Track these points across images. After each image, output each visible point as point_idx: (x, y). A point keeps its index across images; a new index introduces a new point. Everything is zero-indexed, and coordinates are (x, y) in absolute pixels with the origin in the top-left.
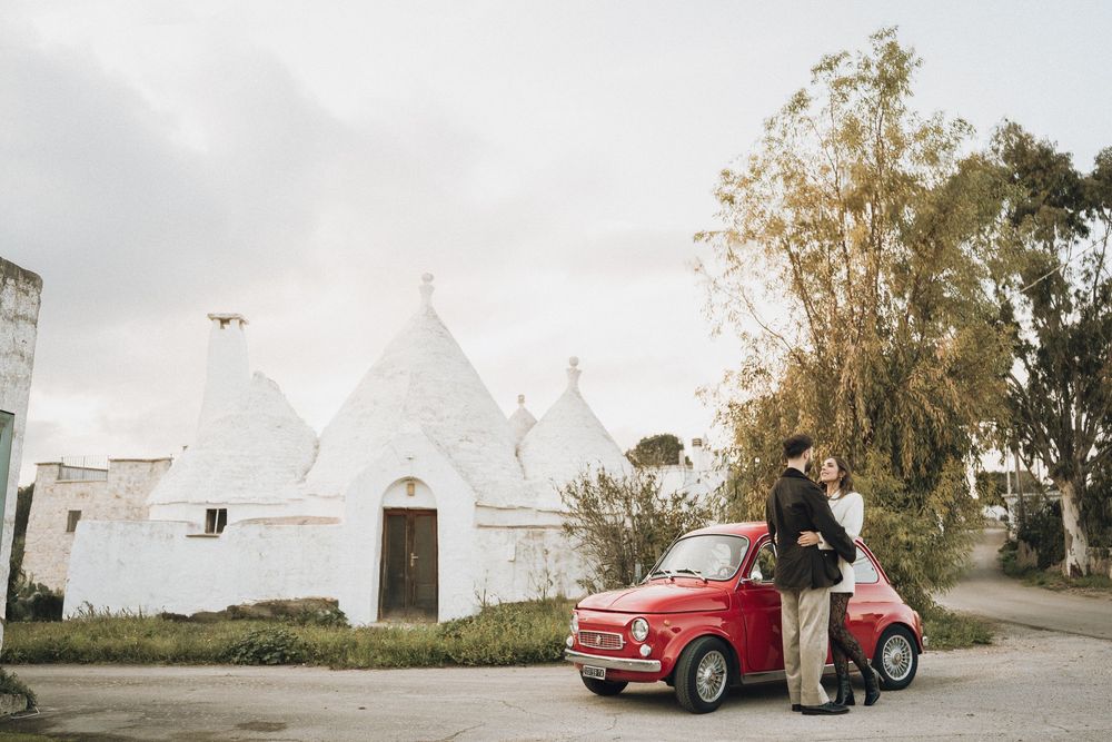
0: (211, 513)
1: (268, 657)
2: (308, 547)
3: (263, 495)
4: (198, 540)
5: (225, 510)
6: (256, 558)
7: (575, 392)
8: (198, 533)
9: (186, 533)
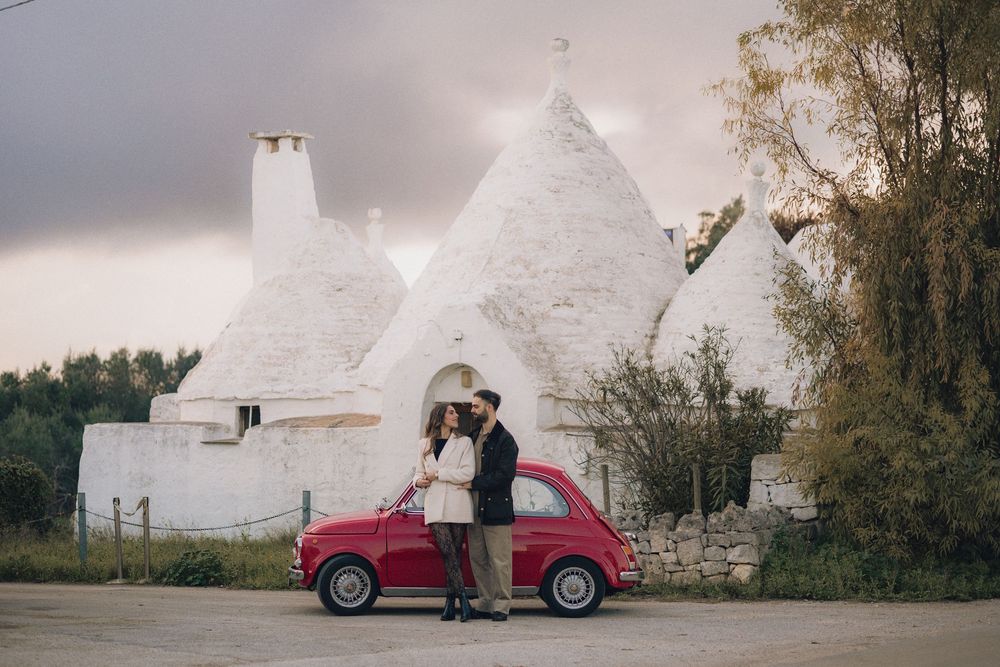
0: (244, 410)
1: (190, 578)
2: (339, 455)
3: (302, 387)
4: (216, 448)
5: (257, 407)
6: (280, 469)
7: (754, 218)
8: (213, 439)
9: (202, 439)
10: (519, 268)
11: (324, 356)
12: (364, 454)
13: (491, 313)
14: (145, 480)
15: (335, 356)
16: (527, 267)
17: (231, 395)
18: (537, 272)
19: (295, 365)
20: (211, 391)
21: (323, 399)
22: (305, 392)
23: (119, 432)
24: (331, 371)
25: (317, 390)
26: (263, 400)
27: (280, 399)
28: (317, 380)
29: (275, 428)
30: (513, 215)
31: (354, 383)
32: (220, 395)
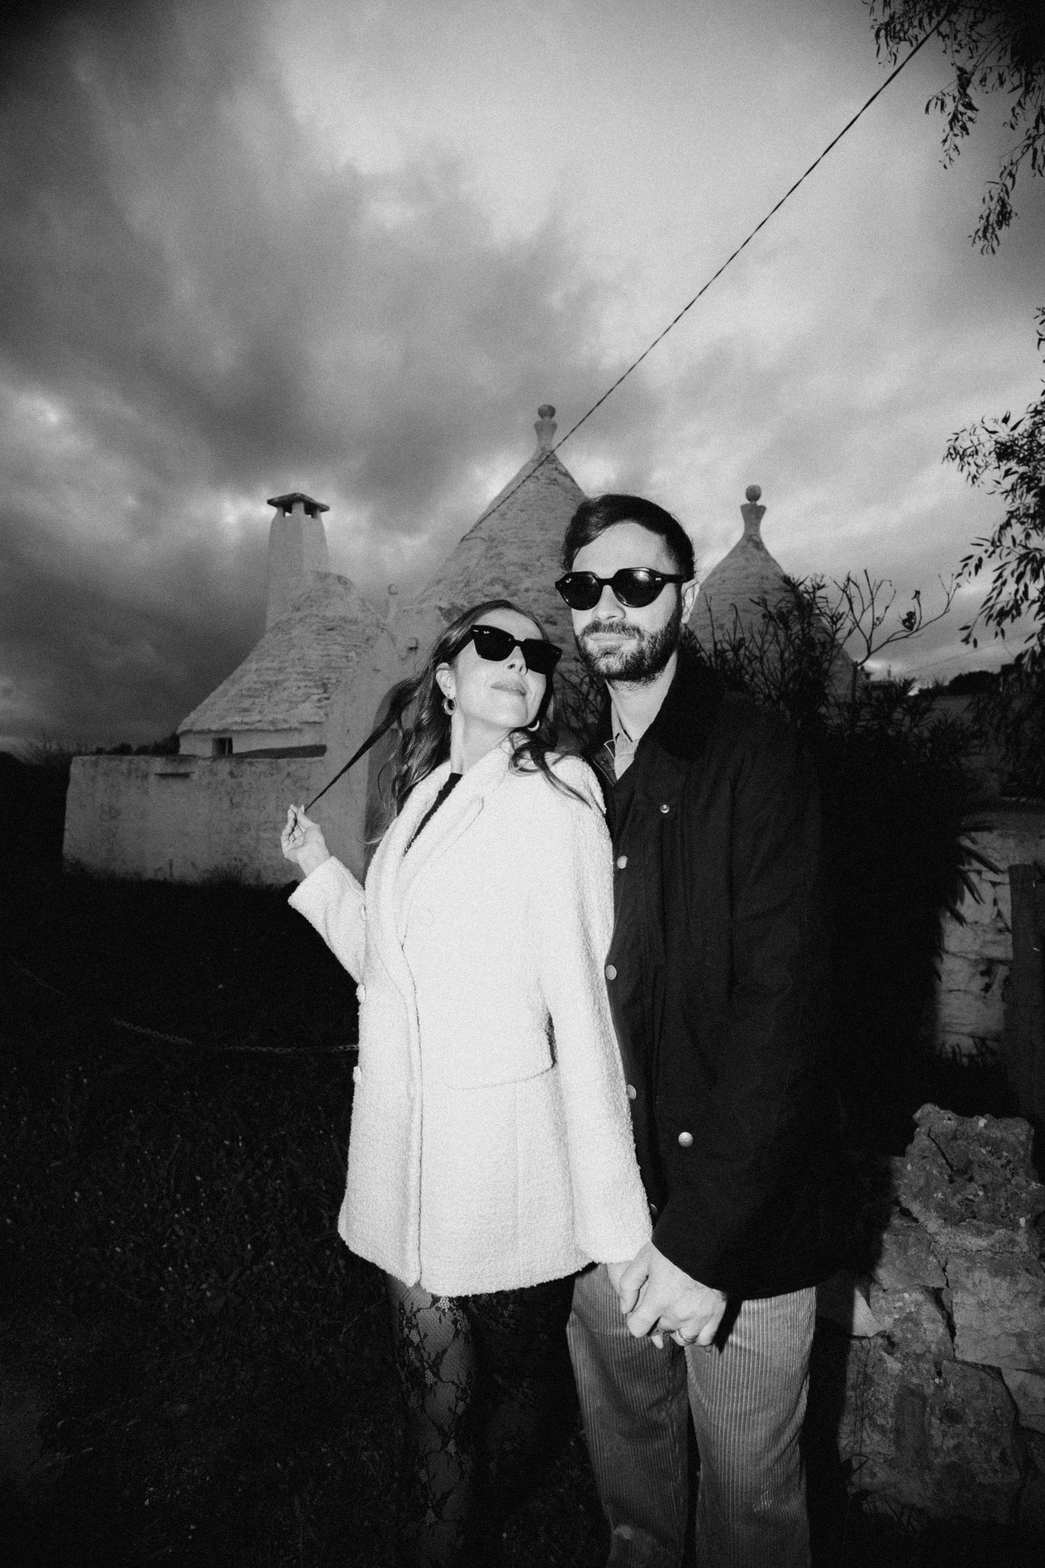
0: (221, 744)
3: (270, 718)
4: (171, 781)
5: (230, 741)
6: (226, 803)
7: (752, 542)
8: (169, 771)
9: (159, 771)
10: (497, 588)
11: (299, 688)
12: (307, 789)
14: (114, 813)
15: (310, 687)
16: (506, 587)
17: (206, 727)
18: (518, 590)
19: (270, 697)
20: (193, 724)
21: (290, 730)
22: (272, 723)
23: (95, 764)
24: (304, 702)
25: (285, 720)
26: (232, 731)
27: (249, 730)
28: (287, 711)
29: (223, 761)
30: (495, 544)
31: (322, 713)
32: (198, 727)
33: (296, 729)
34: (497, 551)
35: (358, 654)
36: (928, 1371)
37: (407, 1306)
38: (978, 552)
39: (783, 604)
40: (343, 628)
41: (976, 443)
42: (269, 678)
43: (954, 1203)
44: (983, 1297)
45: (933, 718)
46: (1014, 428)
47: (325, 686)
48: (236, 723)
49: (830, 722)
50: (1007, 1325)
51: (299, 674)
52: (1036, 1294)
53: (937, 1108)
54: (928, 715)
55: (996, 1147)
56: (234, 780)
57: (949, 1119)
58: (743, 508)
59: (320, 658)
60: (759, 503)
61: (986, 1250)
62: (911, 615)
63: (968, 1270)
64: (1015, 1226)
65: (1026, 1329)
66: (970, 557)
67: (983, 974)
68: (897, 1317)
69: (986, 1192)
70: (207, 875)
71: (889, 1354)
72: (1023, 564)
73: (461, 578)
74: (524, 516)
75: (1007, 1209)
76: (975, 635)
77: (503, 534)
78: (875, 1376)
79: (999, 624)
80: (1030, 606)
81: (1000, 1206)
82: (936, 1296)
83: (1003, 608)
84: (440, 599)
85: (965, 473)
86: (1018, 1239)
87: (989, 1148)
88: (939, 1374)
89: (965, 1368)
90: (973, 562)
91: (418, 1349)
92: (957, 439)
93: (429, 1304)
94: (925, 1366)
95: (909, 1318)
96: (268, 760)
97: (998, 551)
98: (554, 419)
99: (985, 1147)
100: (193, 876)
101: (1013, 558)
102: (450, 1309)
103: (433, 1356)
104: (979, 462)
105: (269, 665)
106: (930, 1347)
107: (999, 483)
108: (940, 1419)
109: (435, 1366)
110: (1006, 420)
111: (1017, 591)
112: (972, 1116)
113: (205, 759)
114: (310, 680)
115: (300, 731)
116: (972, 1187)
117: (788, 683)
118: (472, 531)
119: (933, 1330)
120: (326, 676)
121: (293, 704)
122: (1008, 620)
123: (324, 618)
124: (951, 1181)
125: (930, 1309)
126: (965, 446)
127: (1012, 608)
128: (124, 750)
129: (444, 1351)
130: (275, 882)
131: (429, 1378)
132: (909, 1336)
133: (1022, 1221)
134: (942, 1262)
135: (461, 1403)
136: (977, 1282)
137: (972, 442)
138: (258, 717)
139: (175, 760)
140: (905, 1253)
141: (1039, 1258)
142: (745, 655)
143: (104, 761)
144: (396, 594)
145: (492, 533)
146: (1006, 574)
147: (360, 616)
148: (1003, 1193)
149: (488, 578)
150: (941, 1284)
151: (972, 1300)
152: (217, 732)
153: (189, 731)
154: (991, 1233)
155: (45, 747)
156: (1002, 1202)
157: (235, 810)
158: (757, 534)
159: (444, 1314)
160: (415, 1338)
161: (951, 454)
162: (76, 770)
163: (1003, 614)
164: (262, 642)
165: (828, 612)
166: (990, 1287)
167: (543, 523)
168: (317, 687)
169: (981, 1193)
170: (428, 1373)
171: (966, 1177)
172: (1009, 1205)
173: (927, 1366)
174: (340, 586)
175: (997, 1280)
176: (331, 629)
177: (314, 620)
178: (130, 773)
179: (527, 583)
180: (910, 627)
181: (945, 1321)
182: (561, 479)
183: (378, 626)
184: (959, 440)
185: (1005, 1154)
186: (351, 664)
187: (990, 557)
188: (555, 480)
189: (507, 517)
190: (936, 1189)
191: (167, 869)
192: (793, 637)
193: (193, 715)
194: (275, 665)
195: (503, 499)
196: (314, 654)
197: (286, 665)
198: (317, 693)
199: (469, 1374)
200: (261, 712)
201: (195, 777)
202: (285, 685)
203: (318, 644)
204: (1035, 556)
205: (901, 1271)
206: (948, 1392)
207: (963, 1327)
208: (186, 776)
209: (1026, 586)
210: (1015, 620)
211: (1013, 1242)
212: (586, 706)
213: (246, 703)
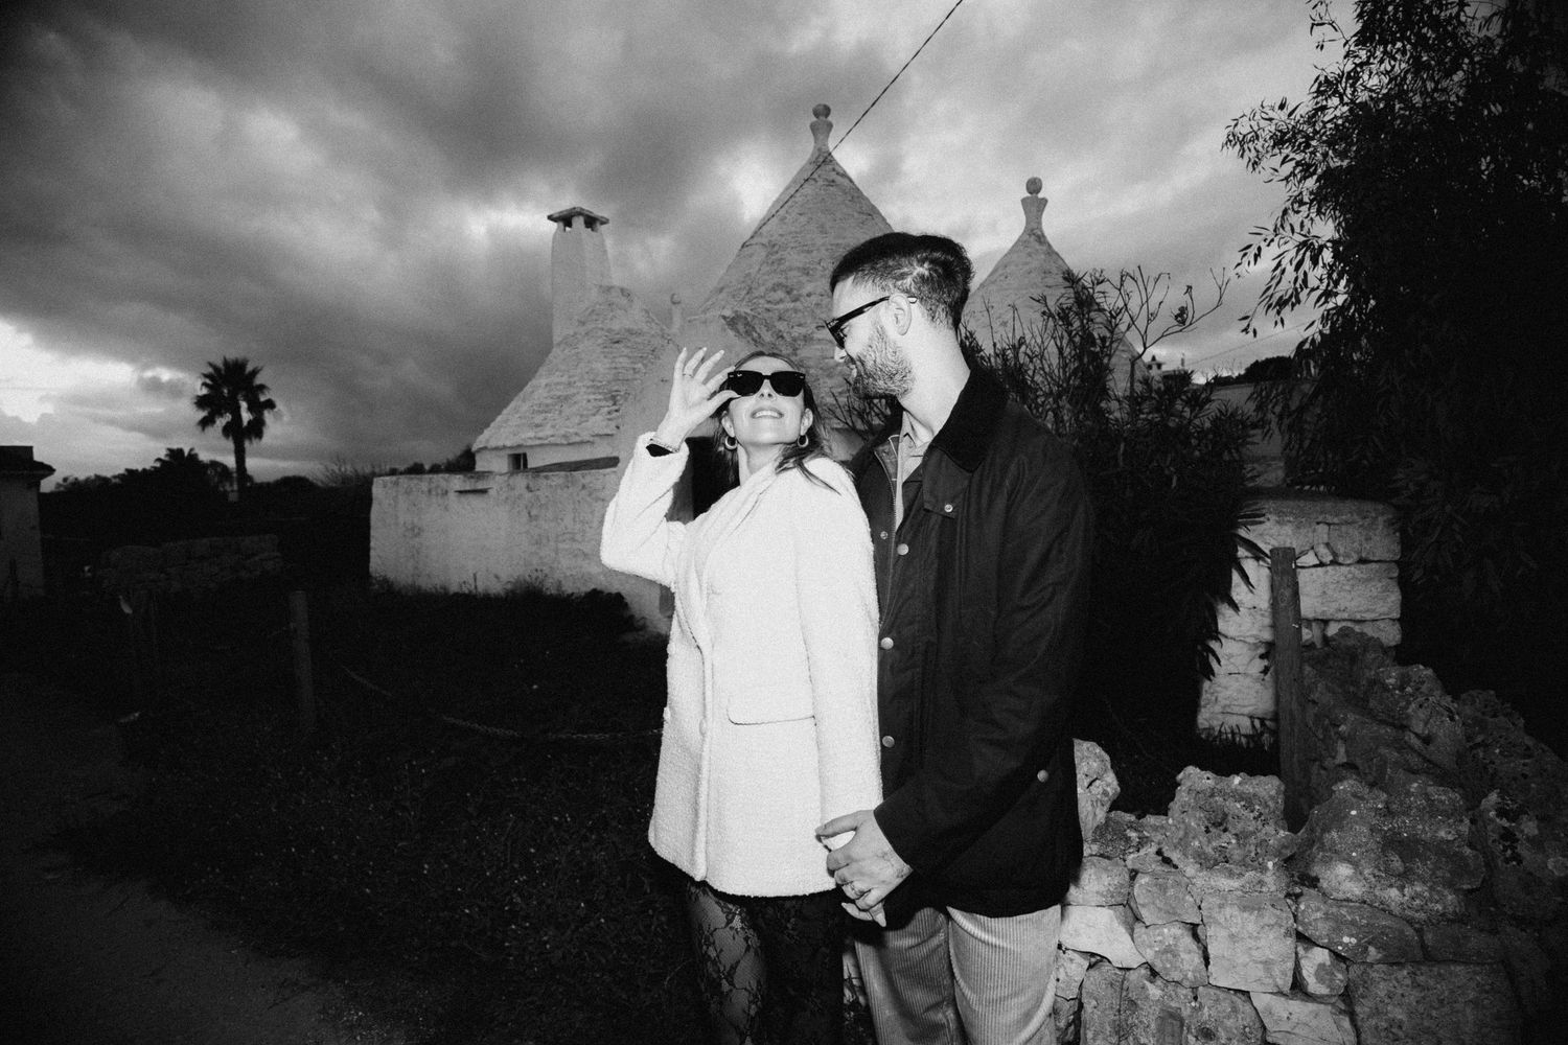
0: (517, 457)
2: (579, 502)
3: (563, 432)
4: (471, 497)
5: (525, 455)
6: (525, 518)
7: (1034, 235)
8: (468, 488)
9: (458, 488)
10: (780, 294)
11: (589, 401)
12: (603, 500)
13: (741, 327)
14: (416, 531)
15: (600, 400)
16: (788, 293)
17: (500, 444)
18: (800, 295)
19: (561, 412)
20: (488, 441)
21: (582, 443)
22: (565, 436)
23: (396, 484)
24: (594, 415)
25: (576, 434)
26: (526, 446)
27: (541, 445)
28: (579, 424)
29: (520, 475)
30: (776, 248)
31: (613, 424)
32: (493, 443)
33: (588, 442)
34: (778, 256)
35: (645, 366)
36: (1186, 996)
37: (705, 927)
38: (1257, 241)
39: (1062, 300)
40: (629, 340)
41: (1256, 128)
42: (559, 393)
43: (1209, 850)
44: (1233, 930)
45: (1212, 409)
46: (1290, 114)
47: (613, 398)
48: (530, 438)
49: (1111, 416)
50: (1255, 953)
51: (588, 387)
52: (1281, 926)
53: (1198, 770)
54: (1207, 407)
55: (1249, 801)
56: (530, 494)
57: (1208, 778)
58: (1024, 201)
59: (607, 371)
60: (1040, 195)
61: (1237, 889)
62: (1183, 310)
63: (1221, 906)
64: (1263, 869)
65: (1271, 957)
66: (1249, 246)
67: (1262, 657)
68: (1157, 949)
69: (1238, 840)
70: (509, 587)
71: (1151, 982)
72: (1302, 252)
73: (743, 285)
74: (803, 219)
75: (1257, 854)
76: (1254, 324)
77: (783, 239)
78: (1139, 1002)
79: (1279, 313)
80: (1309, 294)
81: (1250, 852)
82: (1193, 930)
83: (1281, 297)
84: (724, 308)
85: (1246, 159)
86: (1266, 880)
87: (1243, 803)
88: (1195, 998)
89: (1218, 992)
90: (1252, 251)
91: (714, 962)
92: (1236, 125)
93: (723, 925)
94: (1182, 992)
95: (1168, 950)
96: (563, 473)
97: (1277, 239)
98: (830, 118)
99: (1239, 802)
100: (496, 588)
101: (1291, 245)
102: (742, 928)
103: (728, 969)
104: (1259, 148)
105: (558, 380)
106: (1186, 975)
107: (1276, 171)
108: (1196, 1037)
109: (730, 977)
110: (1282, 107)
111: (1296, 279)
112: (1229, 776)
113: (501, 475)
114: (600, 393)
115: (593, 443)
116: (1226, 837)
117: (1070, 378)
118: (752, 237)
119: (1190, 959)
120: (616, 388)
121: (584, 418)
122: (1288, 308)
123: (609, 331)
124: (1207, 831)
125: (1188, 940)
126: (1245, 133)
127: (1291, 297)
128: (416, 470)
129: (738, 962)
130: (576, 591)
131: (725, 986)
132: (1168, 966)
133: (1270, 864)
134: (1198, 902)
135: (753, 1006)
136: (1228, 917)
137: (1251, 126)
138: (549, 433)
139: (472, 477)
140: (1165, 892)
141: (1286, 896)
142: (1026, 354)
143: (403, 479)
144: (679, 303)
145: (773, 239)
146: (1285, 262)
147: (645, 328)
148: (1252, 840)
149: (769, 285)
150: (1197, 920)
151: (1224, 933)
152: (511, 448)
153: (485, 448)
154: (1241, 875)
155: (340, 470)
156: (1253, 848)
157: (534, 523)
158: (1040, 228)
159: (737, 933)
160: (713, 954)
161: (1231, 141)
162: (378, 489)
163: (1282, 303)
164: (551, 356)
165: (1106, 307)
166: (1240, 921)
167: (822, 226)
168: (605, 399)
169: (1234, 841)
170: (724, 981)
171: (1222, 828)
172: (1259, 851)
173: (1184, 992)
174: (623, 298)
175: (1246, 915)
176: (617, 342)
177: (600, 333)
178: (430, 491)
179: (809, 288)
180: (1183, 322)
181: (1201, 952)
182: (839, 179)
183: (663, 337)
184: (1239, 126)
185: (1257, 807)
186: (637, 376)
187: (1268, 245)
188: (833, 181)
189: (786, 221)
190: (1194, 838)
191: (471, 581)
192: (1074, 332)
193: (487, 433)
194: (565, 379)
195: (781, 203)
196: (601, 367)
197: (576, 379)
198: (607, 406)
199: (759, 982)
200: (553, 427)
201: (492, 492)
202: (575, 399)
203: (605, 357)
204: (1312, 244)
205: (1160, 909)
206: (1202, 1015)
207: (1216, 957)
208: (484, 492)
209: (1305, 274)
210: (1295, 308)
211: (1261, 883)
212: (871, 408)
213: (538, 419)
